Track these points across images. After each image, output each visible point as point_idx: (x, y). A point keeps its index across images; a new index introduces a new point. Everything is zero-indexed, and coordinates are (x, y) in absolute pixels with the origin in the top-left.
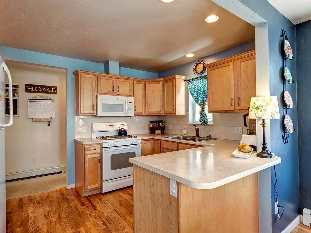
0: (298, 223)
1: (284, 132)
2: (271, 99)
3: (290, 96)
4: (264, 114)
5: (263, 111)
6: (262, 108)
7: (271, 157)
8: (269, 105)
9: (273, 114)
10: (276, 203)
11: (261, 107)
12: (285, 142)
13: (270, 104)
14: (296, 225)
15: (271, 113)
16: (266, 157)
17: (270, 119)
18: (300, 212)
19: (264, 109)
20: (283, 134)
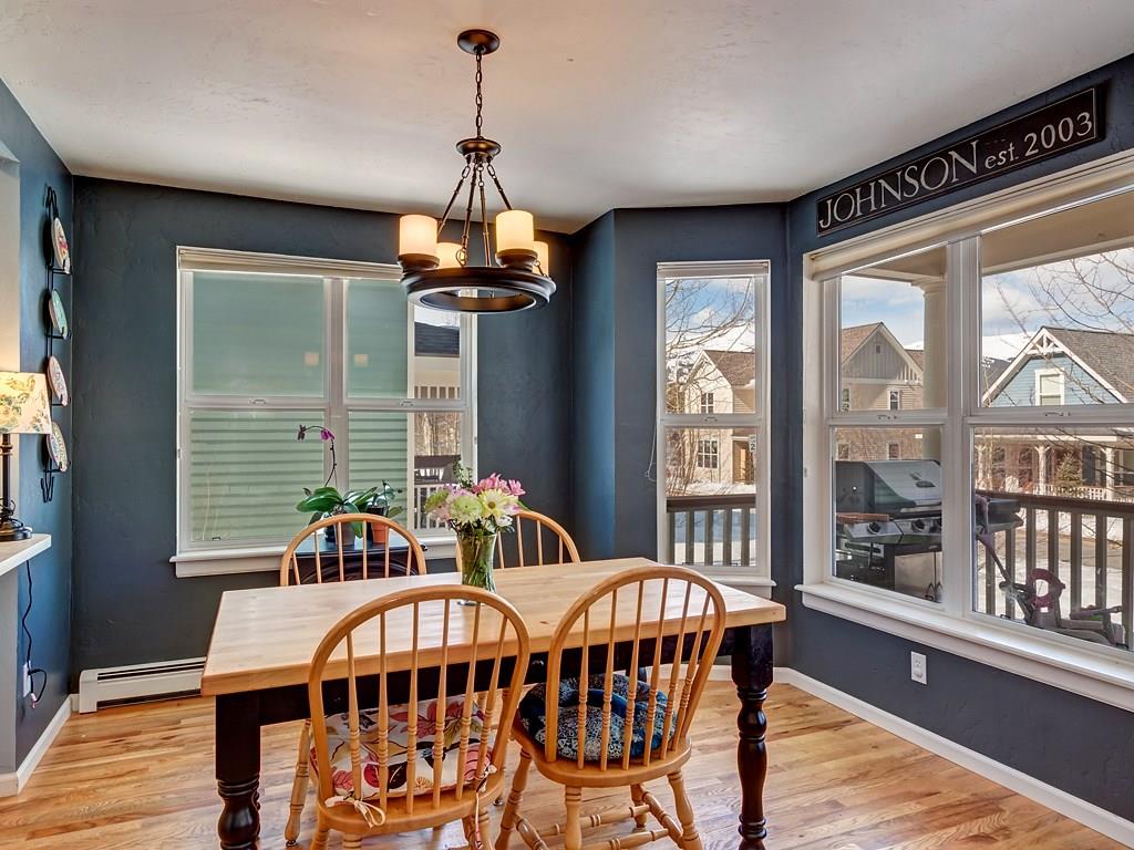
0: (68, 716)
1: (46, 471)
2: (33, 381)
3: (60, 370)
4: (13, 420)
5: (12, 414)
6: (10, 404)
7: (25, 537)
8: (27, 396)
9: (39, 421)
10: (26, 666)
11: (6, 400)
12: (46, 499)
13: (31, 395)
14: (62, 724)
15: (32, 420)
16: (12, 538)
17: (21, 435)
18: (71, 686)
19: (14, 408)
20: (42, 476)
